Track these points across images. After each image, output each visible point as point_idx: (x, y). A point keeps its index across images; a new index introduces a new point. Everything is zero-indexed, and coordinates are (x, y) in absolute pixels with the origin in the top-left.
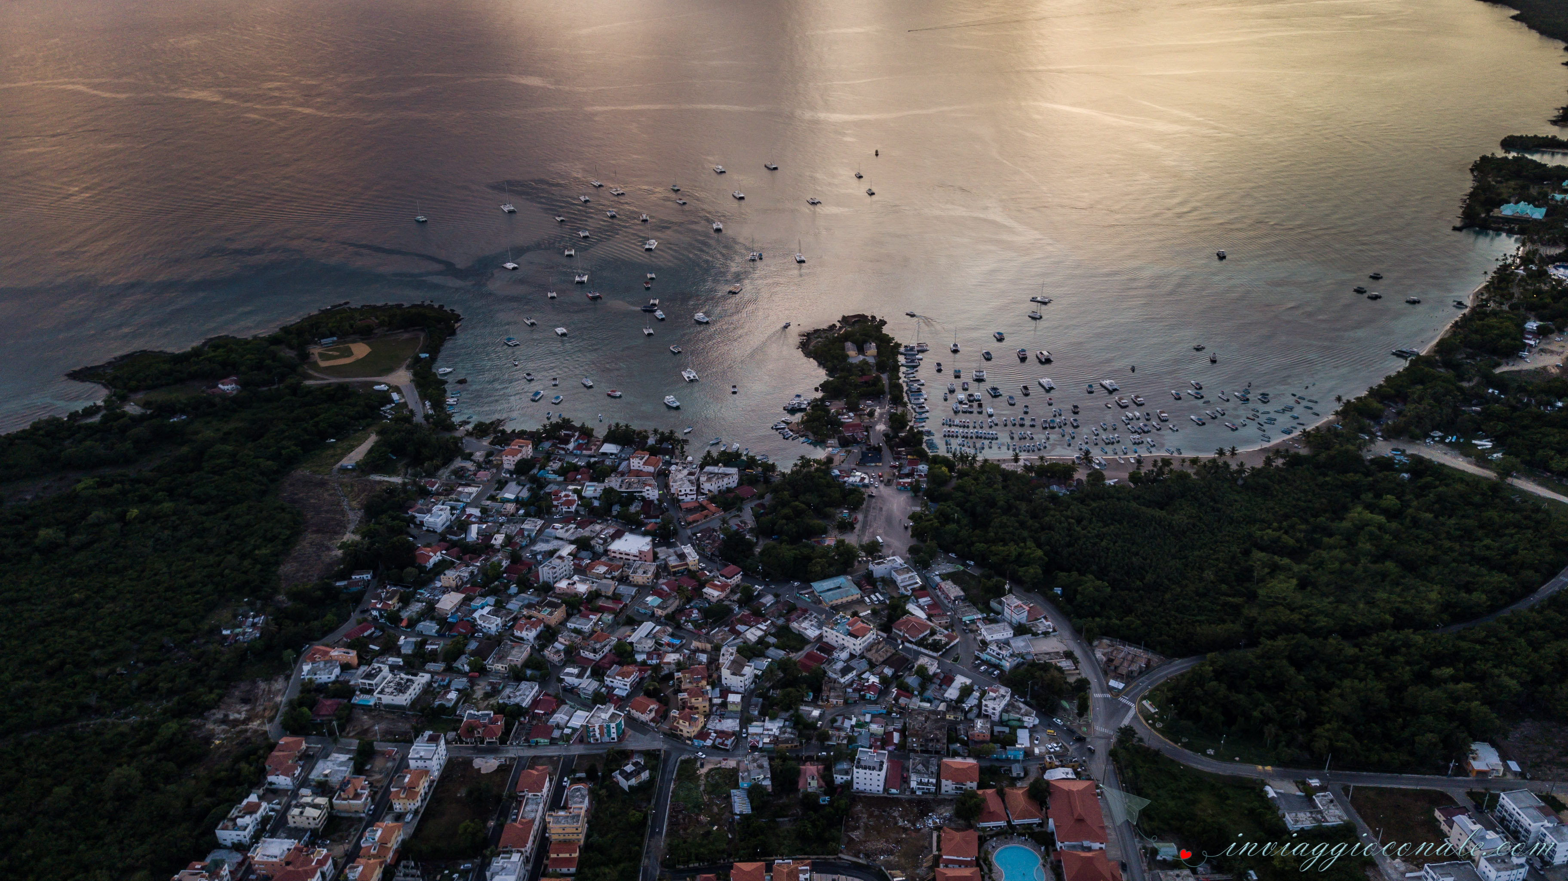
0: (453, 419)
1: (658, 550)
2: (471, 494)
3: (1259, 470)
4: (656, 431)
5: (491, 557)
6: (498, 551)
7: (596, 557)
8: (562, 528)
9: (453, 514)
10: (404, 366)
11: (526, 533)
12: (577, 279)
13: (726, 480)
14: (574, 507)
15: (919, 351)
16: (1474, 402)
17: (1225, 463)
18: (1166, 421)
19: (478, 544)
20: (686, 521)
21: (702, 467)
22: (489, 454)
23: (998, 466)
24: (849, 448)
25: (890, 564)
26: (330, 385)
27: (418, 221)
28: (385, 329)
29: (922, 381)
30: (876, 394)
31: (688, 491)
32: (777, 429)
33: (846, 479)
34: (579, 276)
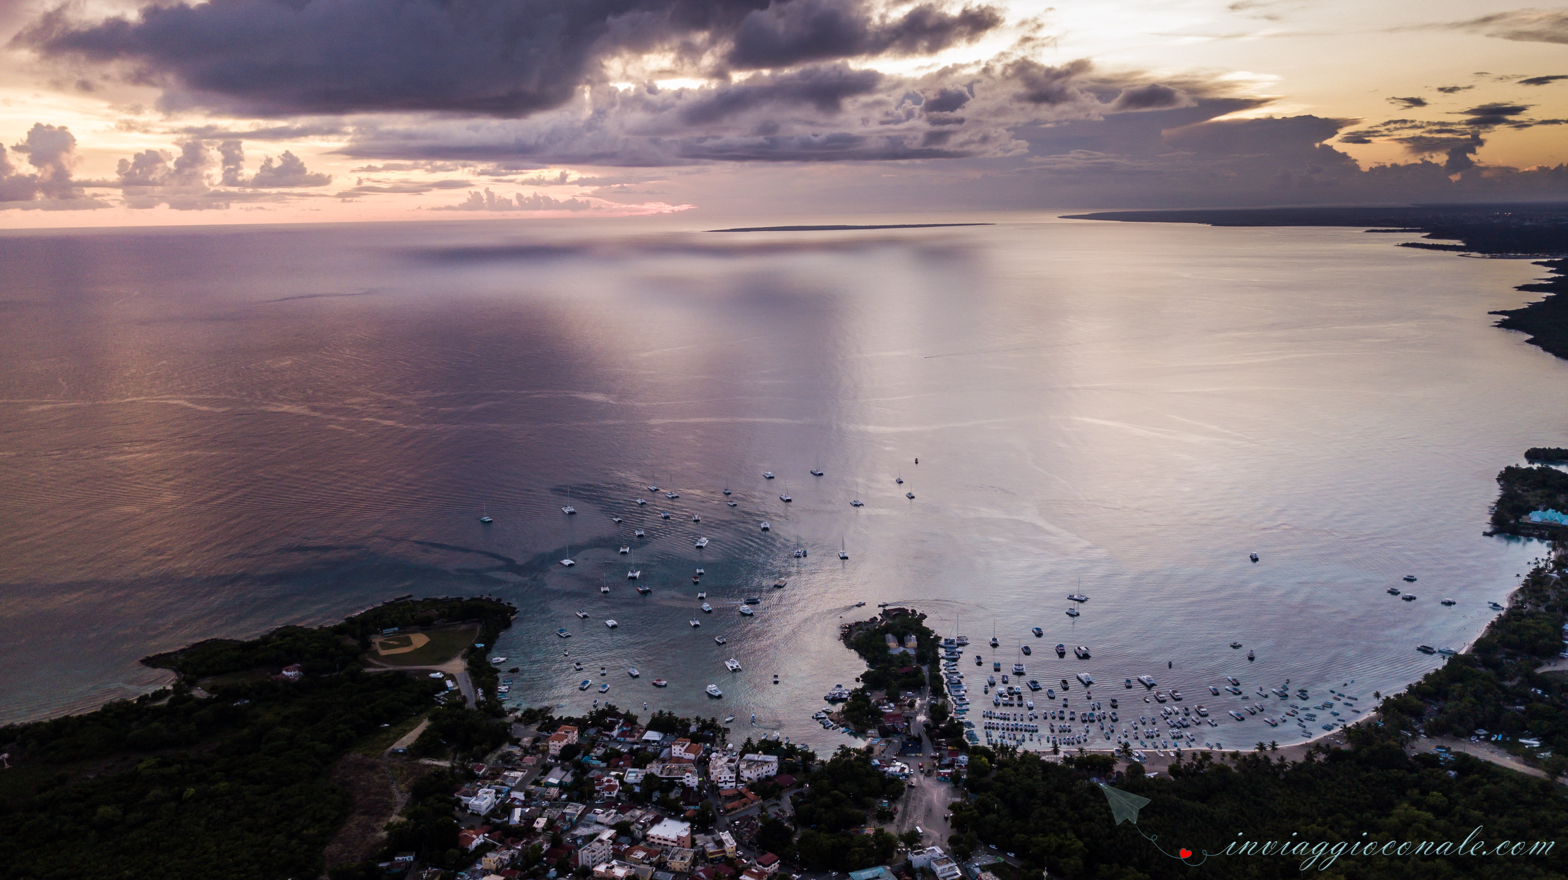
0: (504, 706)
1: (696, 836)
2: (516, 778)
3: (1301, 765)
4: (698, 719)
5: (532, 841)
6: (540, 834)
7: (635, 842)
8: (603, 813)
9: (497, 798)
10: (460, 656)
11: (567, 817)
12: (630, 574)
13: (765, 768)
14: (616, 792)
15: (959, 645)
16: (1518, 701)
17: (1266, 757)
18: (1206, 715)
19: (520, 827)
20: (724, 809)
21: (742, 754)
22: (536, 740)
23: (1039, 757)
24: (890, 739)
25: (930, 854)
26: (388, 672)
27: (484, 522)
28: (445, 620)
29: (962, 674)
30: (917, 686)
31: (728, 779)
32: (818, 719)
33: (886, 769)
34: (632, 572)
